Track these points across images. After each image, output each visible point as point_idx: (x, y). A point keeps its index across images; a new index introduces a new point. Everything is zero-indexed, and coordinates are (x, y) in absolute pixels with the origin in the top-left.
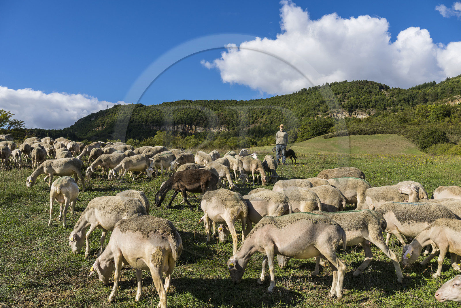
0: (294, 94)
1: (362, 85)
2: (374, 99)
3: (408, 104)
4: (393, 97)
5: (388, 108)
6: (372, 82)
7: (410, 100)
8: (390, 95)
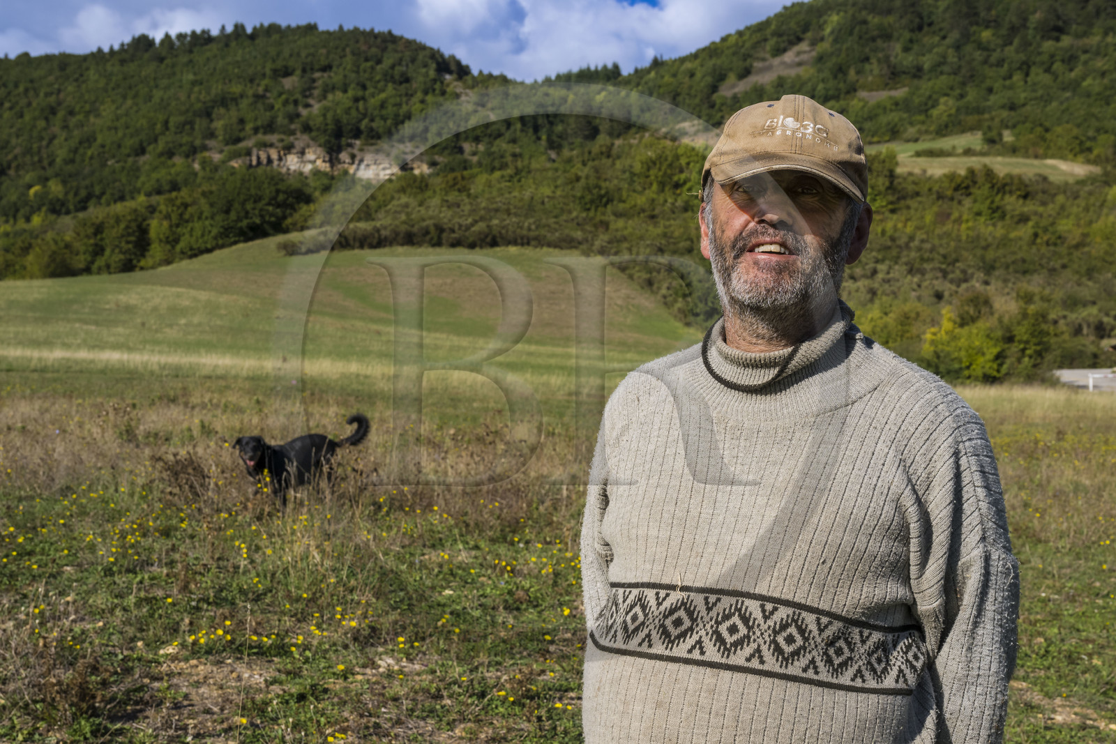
0: (98, 57)
1: (373, 49)
7: (539, 122)
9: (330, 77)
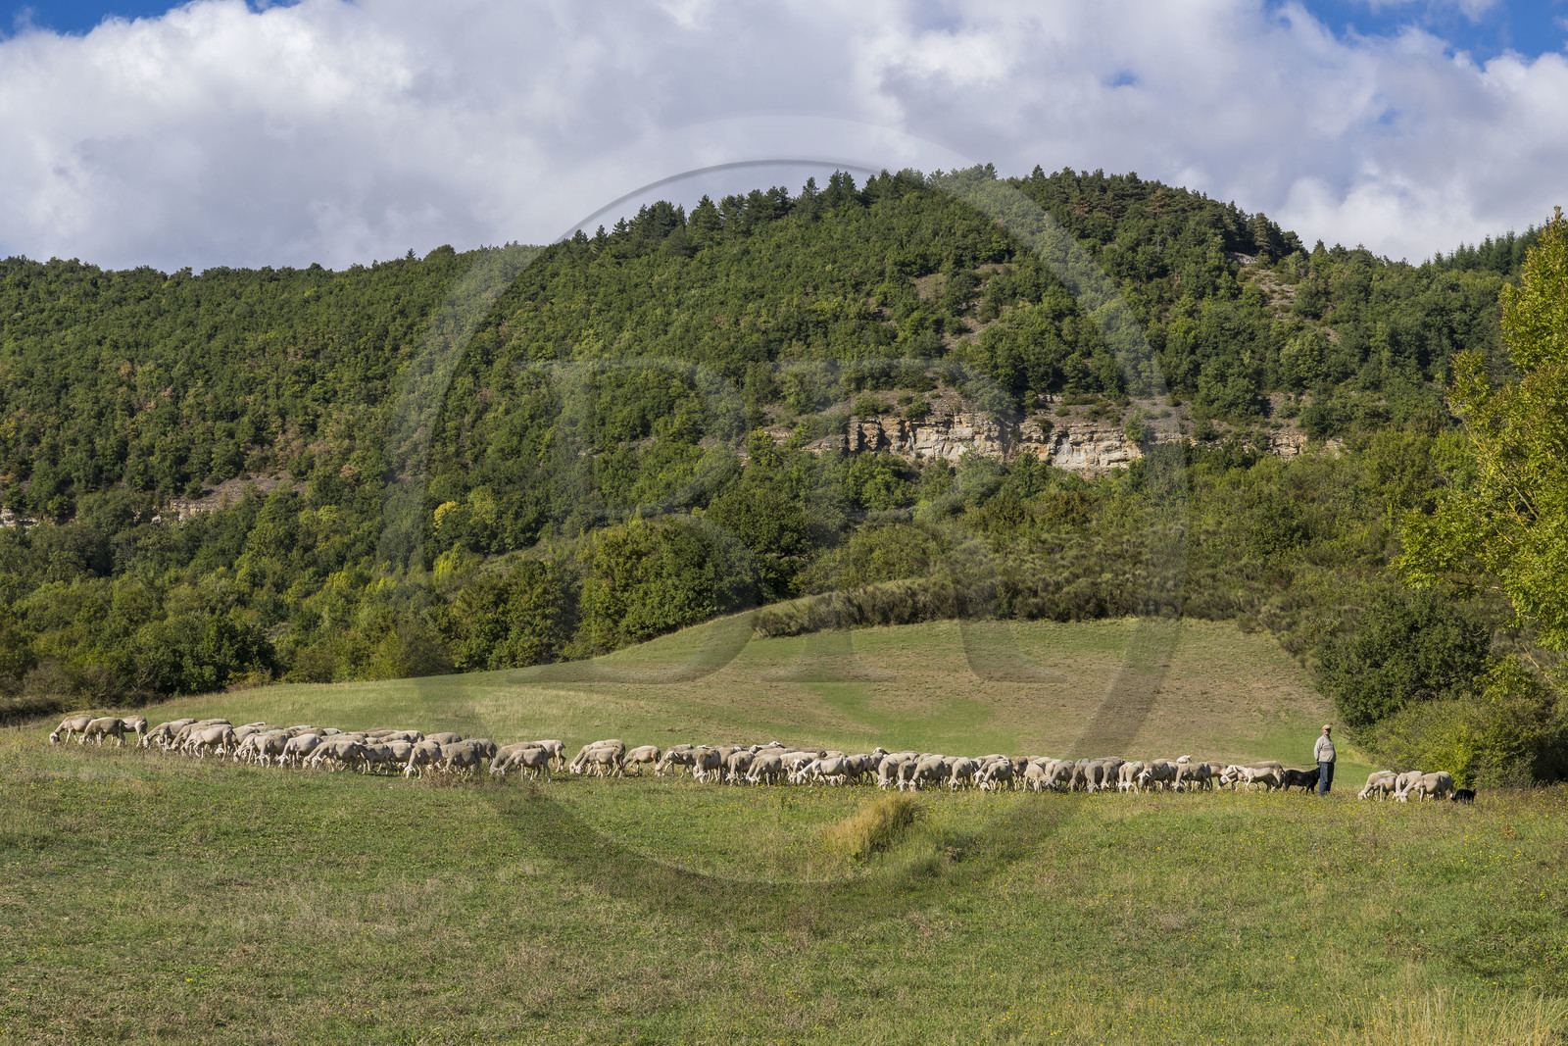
0: (576, 249)
1: (1096, 214)
2: (1183, 322)
3: (1417, 377)
4: (1316, 316)
5: (1278, 400)
6: (1171, 195)
7: (1432, 344)
8: (1299, 303)
9: (1009, 272)
